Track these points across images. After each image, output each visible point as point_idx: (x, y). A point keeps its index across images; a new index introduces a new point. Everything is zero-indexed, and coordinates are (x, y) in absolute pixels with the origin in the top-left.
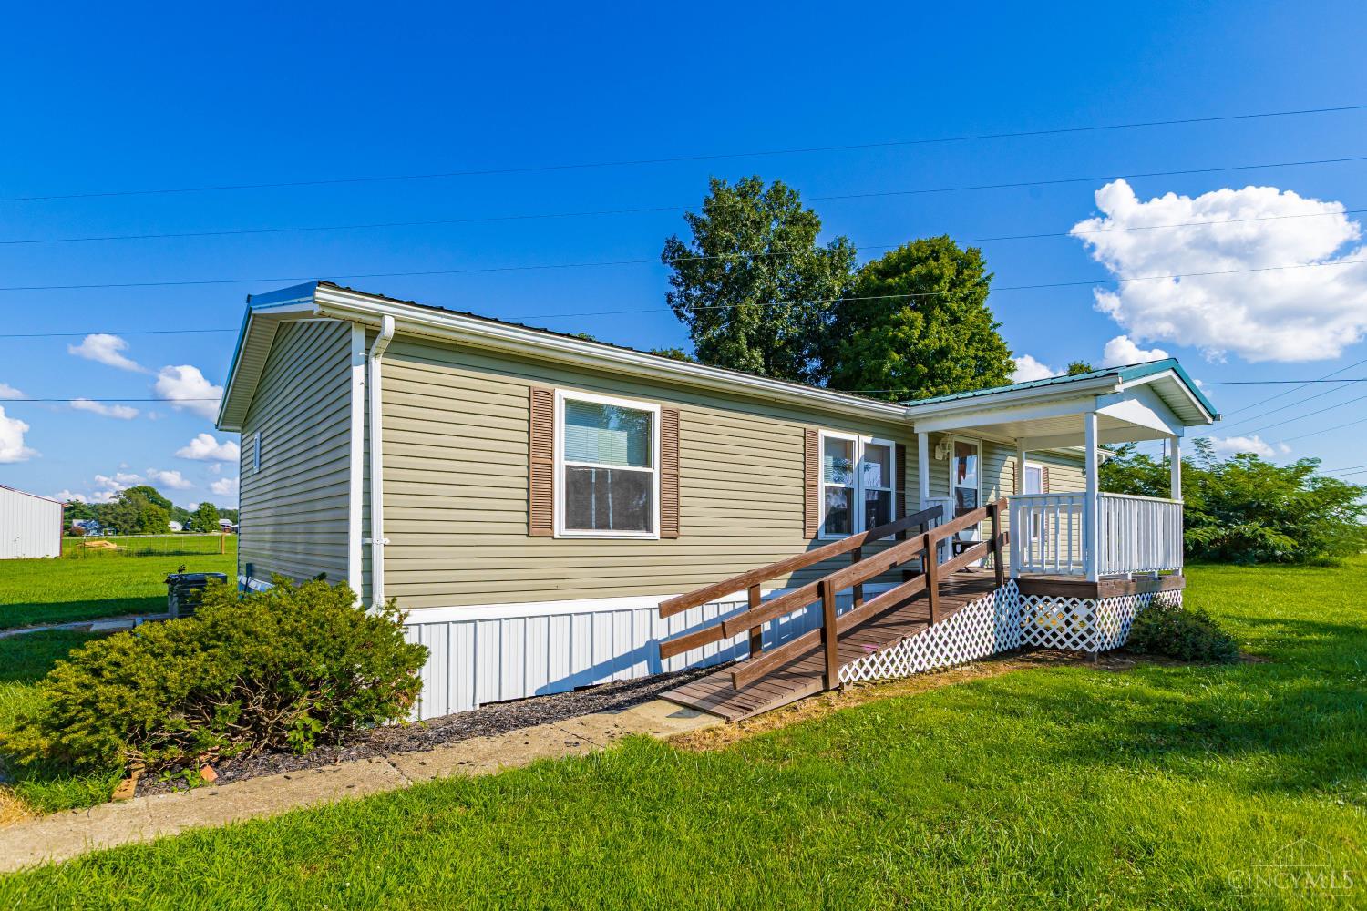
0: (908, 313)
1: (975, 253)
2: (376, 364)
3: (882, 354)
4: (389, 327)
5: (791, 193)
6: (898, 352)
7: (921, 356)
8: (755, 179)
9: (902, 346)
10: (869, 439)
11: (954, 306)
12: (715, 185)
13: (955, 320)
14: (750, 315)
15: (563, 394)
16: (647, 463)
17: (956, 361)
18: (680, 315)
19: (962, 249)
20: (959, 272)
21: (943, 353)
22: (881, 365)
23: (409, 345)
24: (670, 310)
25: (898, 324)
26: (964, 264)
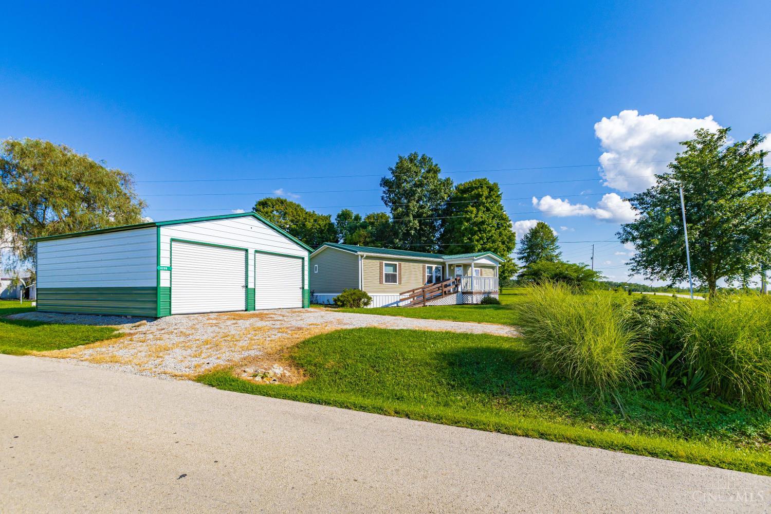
0: (470, 208)
1: (496, 185)
2: (362, 260)
3: (461, 223)
4: (365, 256)
5: (429, 158)
6: (467, 222)
7: (475, 224)
8: (415, 153)
9: (468, 220)
10: (436, 266)
11: (488, 205)
12: (400, 158)
13: (488, 210)
14: (413, 207)
15: (384, 262)
16: (396, 272)
17: (488, 225)
18: (386, 204)
19: (491, 182)
20: (490, 192)
21: (483, 223)
22: (461, 227)
23: (368, 258)
24: (383, 203)
25: (467, 212)
26: (491, 189)
